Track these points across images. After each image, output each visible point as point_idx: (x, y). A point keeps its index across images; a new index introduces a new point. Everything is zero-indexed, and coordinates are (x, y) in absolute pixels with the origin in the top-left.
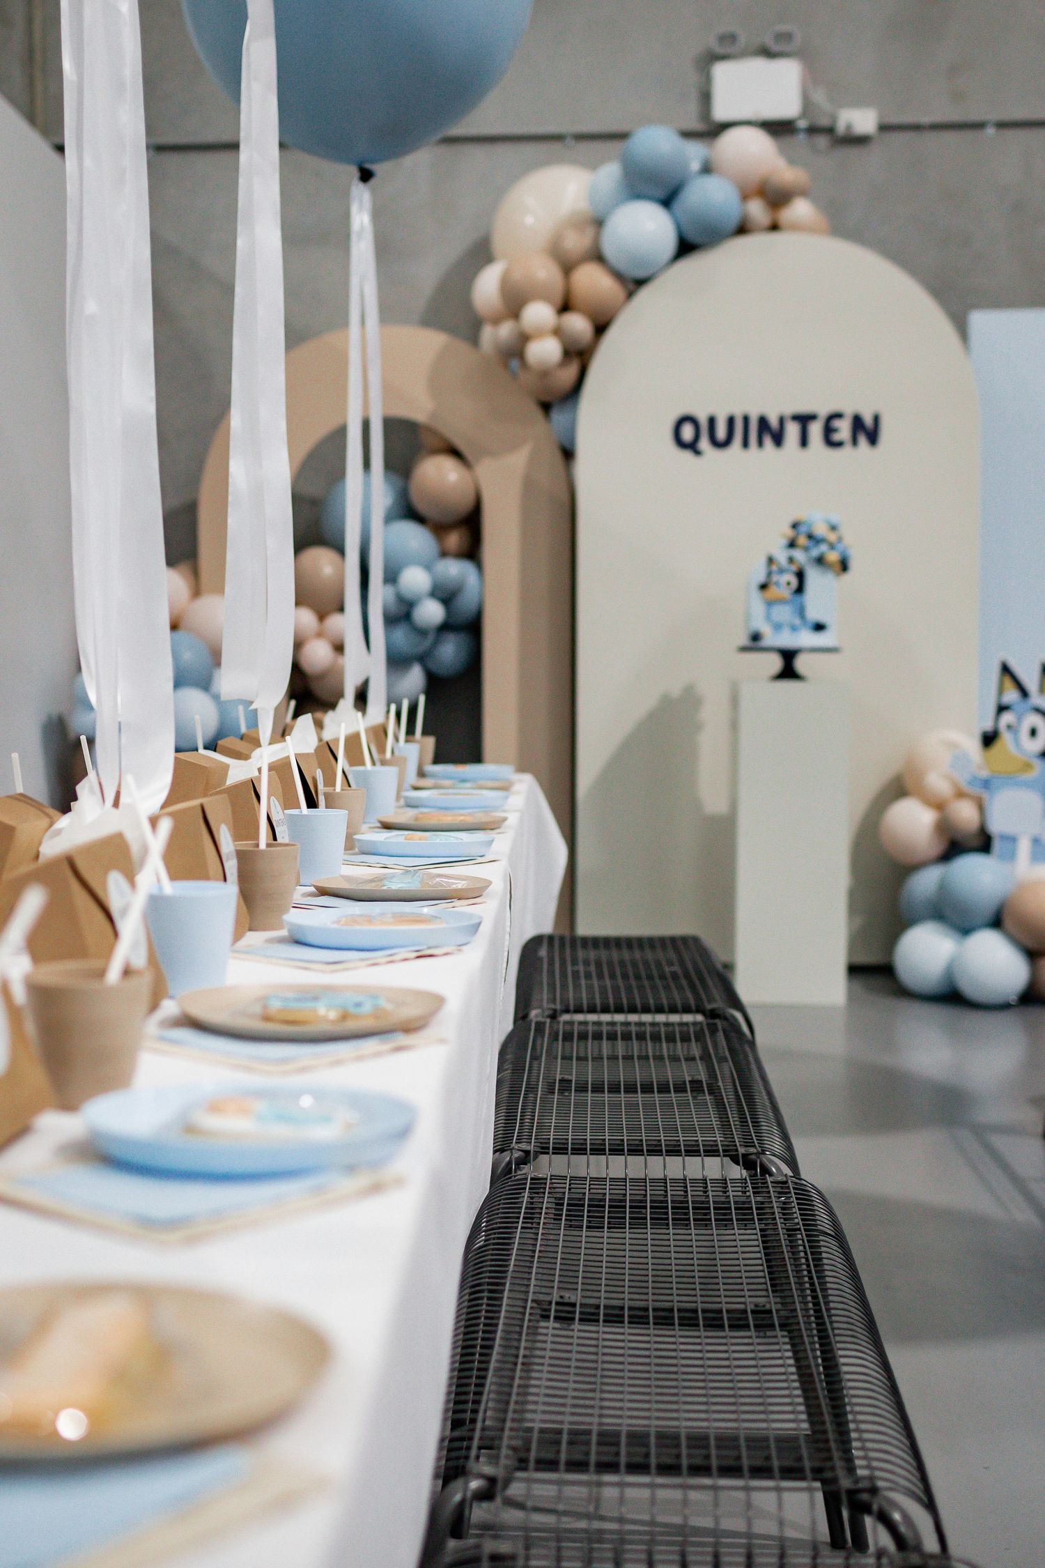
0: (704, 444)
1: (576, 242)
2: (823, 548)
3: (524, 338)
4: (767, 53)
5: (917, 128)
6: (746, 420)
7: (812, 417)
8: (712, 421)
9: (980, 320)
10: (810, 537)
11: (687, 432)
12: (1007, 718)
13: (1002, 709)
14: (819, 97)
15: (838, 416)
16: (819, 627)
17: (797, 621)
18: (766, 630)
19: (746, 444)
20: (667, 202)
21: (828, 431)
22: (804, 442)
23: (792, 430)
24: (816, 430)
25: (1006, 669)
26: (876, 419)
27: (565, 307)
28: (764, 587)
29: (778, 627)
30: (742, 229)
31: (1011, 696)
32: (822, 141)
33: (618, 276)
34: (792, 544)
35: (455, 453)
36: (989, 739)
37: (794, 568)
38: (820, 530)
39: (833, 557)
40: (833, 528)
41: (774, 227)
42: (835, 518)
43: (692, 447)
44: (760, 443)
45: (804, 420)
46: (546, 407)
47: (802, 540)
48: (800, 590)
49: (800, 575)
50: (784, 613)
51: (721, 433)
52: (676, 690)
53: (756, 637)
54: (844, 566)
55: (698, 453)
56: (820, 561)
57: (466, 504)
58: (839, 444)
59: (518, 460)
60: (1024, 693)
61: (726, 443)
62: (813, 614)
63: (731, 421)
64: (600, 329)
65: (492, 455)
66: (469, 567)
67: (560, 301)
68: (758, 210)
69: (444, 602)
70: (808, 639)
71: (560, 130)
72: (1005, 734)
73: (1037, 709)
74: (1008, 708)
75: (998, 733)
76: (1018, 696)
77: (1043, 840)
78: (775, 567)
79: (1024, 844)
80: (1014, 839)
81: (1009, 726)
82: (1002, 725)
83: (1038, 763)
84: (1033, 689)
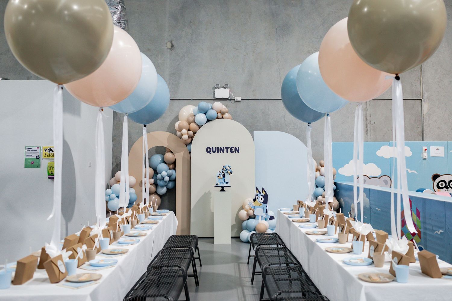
0: (211, 152)
1: (191, 119)
2: (228, 170)
3: (182, 135)
4: (224, 88)
5: (248, 100)
6: (218, 148)
7: (229, 148)
8: (213, 148)
9: (255, 133)
10: (226, 169)
11: (209, 150)
12: (257, 197)
13: (256, 195)
14: (232, 95)
15: (233, 148)
16: (227, 183)
17: (224, 182)
18: (219, 183)
19: (218, 152)
20: (205, 114)
21: (231, 150)
22: (227, 152)
23: (225, 150)
24: (229, 150)
25: (257, 189)
26: (239, 148)
27: (189, 130)
28: (218, 176)
29: (221, 183)
30: (217, 118)
31: (258, 193)
32: (233, 101)
33: (198, 125)
34: (223, 170)
35: (171, 152)
36: (254, 200)
37: (223, 173)
38: (227, 167)
39: (229, 172)
40: (229, 167)
41: (222, 118)
42: (230, 166)
43: (210, 152)
44: (220, 152)
45: (227, 148)
46: (186, 145)
47: (224, 169)
48: (224, 177)
49: (224, 175)
50: (221, 181)
51: (214, 151)
52: (207, 192)
53: (217, 184)
54: (231, 173)
55: (211, 153)
56: (227, 172)
57: (174, 160)
58: (233, 152)
59: (182, 153)
60: (260, 193)
61: (215, 152)
62: (226, 181)
63: (216, 148)
64: (195, 133)
65: (178, 153)
66: (173, 171)
67: (188, 129)
68: (220, 115)
69: (169, 177)
70: (225, 185)
71: (190, 99)
72: (257, 199)
73: (262, 195)
74: (257, 195)
75: (256, 199)
76: (259, 193)
77: (263, 216)
78: (220, 173)
79: (260, 217)
80: (259, 216)
81: (258, 198)
82: (257, 198)
83: (262, 204)
84: (261, 192)
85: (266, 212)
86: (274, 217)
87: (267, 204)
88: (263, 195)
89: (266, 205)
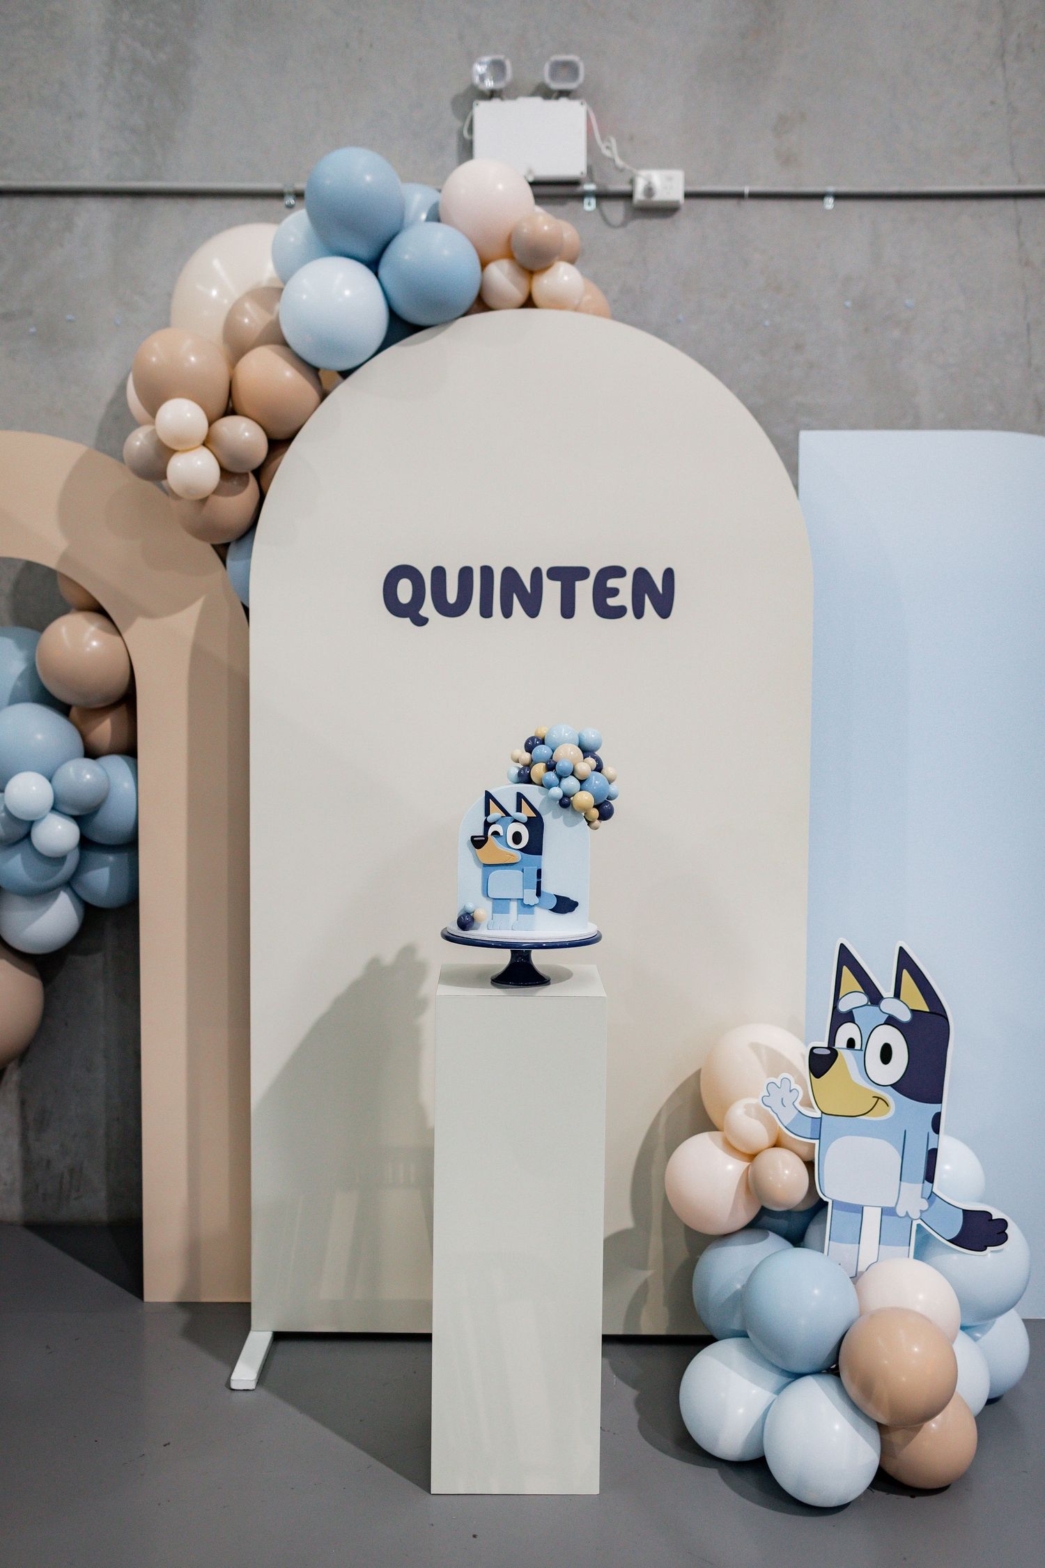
0: (428, 609)
1: (253, 319)
2: (571, 783)
3: (165, 452)
4: (547, 93)
5: (739, 196)
6: (487, 572)
7: (583, 573)
8: (439, 573)
9: (811, 442)
10: (551, 767)
11: (405, 591)
12: (847, 1031)
13: (840, 1018)
14: (610, 150)
15: (619, 572)
16: (564, 905)
17: (530, 897)
18: (483, 910)
19: (486, 612)
20: (373, 265)
21: (602, 594)
22: (568, 610)
23: (552, 591)
24: (584, 590)
25: (845, 958)
26: (669, 574)
27: (230, 410)
28: (478, 843)
29: (500, 904)
30: (482, 304)
31: (854, 999)
32: (616, 210)
33: (312, 371)
34: (525, 777)
35: (100, 610)
36: (820, 1063)
37: (526, 813)
38: (568, 754)
39: (584, 799)
40: (587, 751)
41: (529, 303)
42: (590, 736)
43: (411, 612)
44: (507, 613)
45: (568, 576)
46: (222, 551)
47: (538, 770)
48: (535, 847)
49: (535, 824)
50: (510, 883)
51: (452, 596)
52: (389, 957)
53: (466, 921)
54: (604, 809)
55: (421, 621)
56: (565, 802)
57: (117, 682)
58: (619, 612)
59: (185, 622)
60: (875, 997)
61: (458, 609)
62: (552, 886)
63: (466, 573)
64: (278, 444)
65: (149, 615)
66: (116, 766)
67: (219, 401)
68: (501, 275)
69: (78, 819)
70: (547, 926)
71: (276, 186)
72: (845, 1055)
73: (891, 1021)
74: (849, 1017)
75: (834, 1055)
76: (864, 999)
77: (901, 1211)
78: (495, 814)
79: (872, 1218)
80: (860, 1210)
81: (851, 1044)
82: (841, 1043)
83: (892, 1096)
84: (887, 990)
85: (930, 1176)
86: (1003, 1223)
87: (940, 1101)
88: (905, 1017)
89: (932, 1109)
